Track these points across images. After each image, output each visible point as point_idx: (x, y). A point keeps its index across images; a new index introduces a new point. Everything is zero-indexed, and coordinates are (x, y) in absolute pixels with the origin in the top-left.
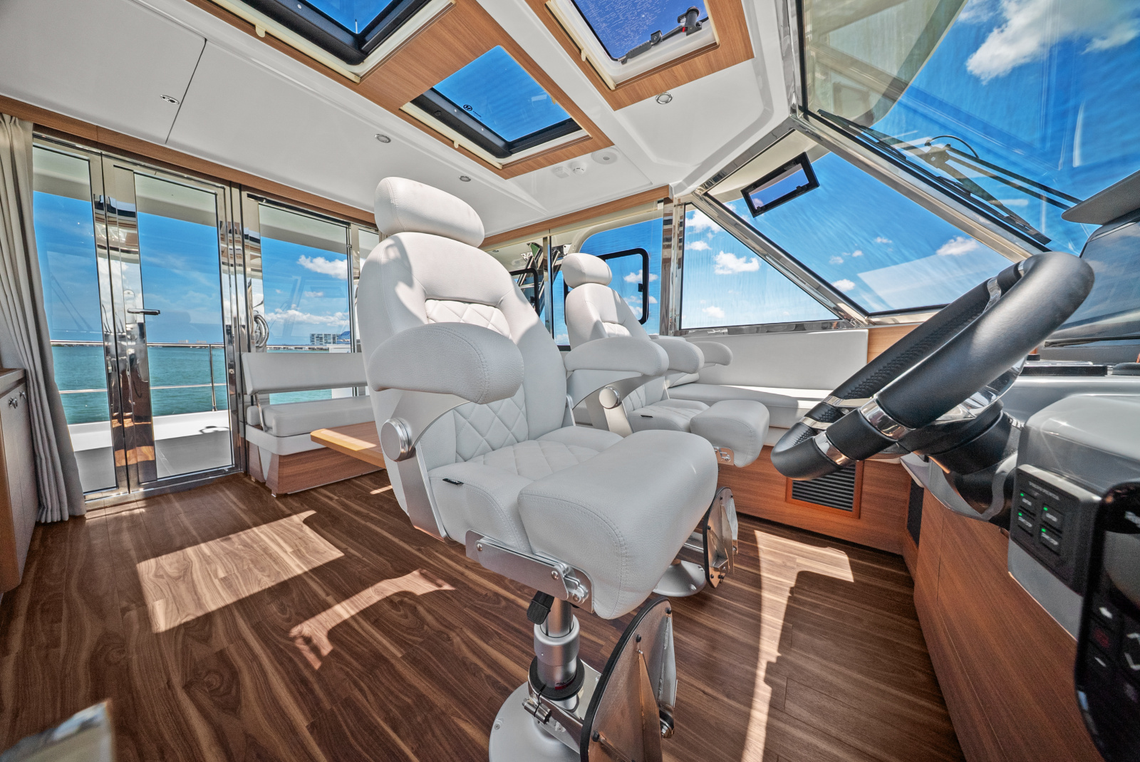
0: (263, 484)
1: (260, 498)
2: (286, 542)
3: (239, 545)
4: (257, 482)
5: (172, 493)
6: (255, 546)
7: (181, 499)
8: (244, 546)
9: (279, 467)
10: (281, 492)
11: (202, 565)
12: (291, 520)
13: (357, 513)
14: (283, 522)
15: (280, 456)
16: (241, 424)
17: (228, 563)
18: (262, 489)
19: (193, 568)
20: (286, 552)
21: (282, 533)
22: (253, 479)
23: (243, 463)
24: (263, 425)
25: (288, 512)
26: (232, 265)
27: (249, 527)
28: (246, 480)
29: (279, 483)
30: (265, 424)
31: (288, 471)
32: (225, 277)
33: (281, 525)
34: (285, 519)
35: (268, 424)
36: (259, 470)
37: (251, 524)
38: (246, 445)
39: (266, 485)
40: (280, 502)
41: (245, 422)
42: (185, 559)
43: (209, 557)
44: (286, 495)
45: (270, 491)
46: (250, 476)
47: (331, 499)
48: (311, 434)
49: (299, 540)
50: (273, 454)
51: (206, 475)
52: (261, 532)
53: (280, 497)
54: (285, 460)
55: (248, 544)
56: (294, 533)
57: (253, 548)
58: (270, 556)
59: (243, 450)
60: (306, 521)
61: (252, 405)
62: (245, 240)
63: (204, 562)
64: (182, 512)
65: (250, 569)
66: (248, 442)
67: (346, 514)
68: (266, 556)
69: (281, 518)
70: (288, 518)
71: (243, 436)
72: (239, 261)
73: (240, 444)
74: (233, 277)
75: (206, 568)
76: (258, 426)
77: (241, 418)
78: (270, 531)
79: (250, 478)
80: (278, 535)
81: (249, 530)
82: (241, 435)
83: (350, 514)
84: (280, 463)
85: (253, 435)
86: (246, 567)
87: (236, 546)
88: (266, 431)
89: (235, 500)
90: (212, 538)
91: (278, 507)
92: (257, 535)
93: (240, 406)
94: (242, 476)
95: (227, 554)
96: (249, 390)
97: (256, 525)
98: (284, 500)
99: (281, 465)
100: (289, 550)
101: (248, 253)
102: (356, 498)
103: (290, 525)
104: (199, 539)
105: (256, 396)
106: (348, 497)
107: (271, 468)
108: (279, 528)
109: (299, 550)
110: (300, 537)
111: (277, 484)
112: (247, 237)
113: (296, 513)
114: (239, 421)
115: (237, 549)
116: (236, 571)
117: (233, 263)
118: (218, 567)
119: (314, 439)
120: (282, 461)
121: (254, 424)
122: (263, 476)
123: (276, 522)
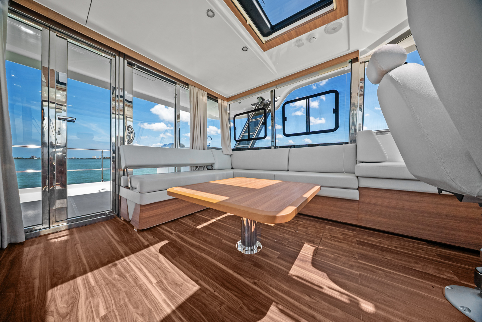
0: (129, 222)
1: (127, 231)
2: (150, 272)
3: (116, 274)
4: (125, 220)
5: (75, 228)
6: (128, 276)
7: (80, 232)
8: (120, 276)
9: (140, 213)
10: (141, 229)
11: (87, 299)
12: (150, 250)
13: (192, 245)
14: (144, 251)
15: (141, 205)
16: (117, 186)
17: (108, 296)
18: (128, 225)
19: (80, 301)
20: (151, 283)
21: (145, 262)
22: (122, 218)
23: (117, 209)
24: (130, 187)
25: (146, 243)
26: (117, 114)
27: (122, 257)
28: (118, 219)
29: (139, 223)
30: (131, 186)
31: (145, 215)
32: (113, 120)
33: (144, 255)
34: (145, 250)
35: (133, 185)
36: (127, 213)
37: (123, 254)
38: (120, 198)
39: (131, 223)
40: (140, 235)
41: (119, 185)
42: (74, 291)
43: (93, 287)
44: (143, 230)
45: (133, 227)
46: (121, 216)
47: (171, 233)
48: (167, 190)
49: (159, 270)
50: (136, 204)
51: (97, 216)
52: (131, 262)
53: (139, 231)
54: (144, 208)
55: (122, 273)
56: (154, 263)
57: (126, 278)
58: (140, 287)
59: (117, 201)
60: (161, 251)
61: (124, 175)
62: (125, 102)
63: (89, 294)
64: (79, 242)
65: (126, 305)
66: (121, 196)
67: (185, 246)
68: (137, 288)
69: (143, 249)
70: (147, 249)
71: (118, 193)
72: (121, 113)
73: (116, 197)
74: (117, 120)
75: (90, 302)
76: (127, 187)
77: (117, 183)
78: (136, 260)
79: (121, 218)
80: (143, 265)
81: (122, 260)
82: (117, 193)
83: (187, 246)
84: (140, 209)
85: (124, 192)
86: (122, 302)
87: (114, 276)
88: (132, 190)
89: (112, 233)
90: (97, 268)
91: (139, 239)
92: (128, 264)
93: (117, 176)
94: (116, 216)
95: (107, 284)
96: (123, 166)
97: (127, 255)
98: (142, 233)
99: (141, 211)
100: (154, 281)
101: (126, 108)
102: (186, 232)
103: (150, 254)
104: (88, 268)
105: (127, 170)
106: (181, 232)
107: (135, 212)
108: (142, 258)
109: (161, 281)
110: (159, 266)
111: (138, 223)
112: (126, 100)
113: (152, 244)
114: (116, 185)
115: (114, 279)
116: (114, 307)
117: (118, 114)
118: (100, 300)
119: (170, 193)
120: (142, 209)
121: (125, 186)
122: (128, 217)
123: (140, 252)
